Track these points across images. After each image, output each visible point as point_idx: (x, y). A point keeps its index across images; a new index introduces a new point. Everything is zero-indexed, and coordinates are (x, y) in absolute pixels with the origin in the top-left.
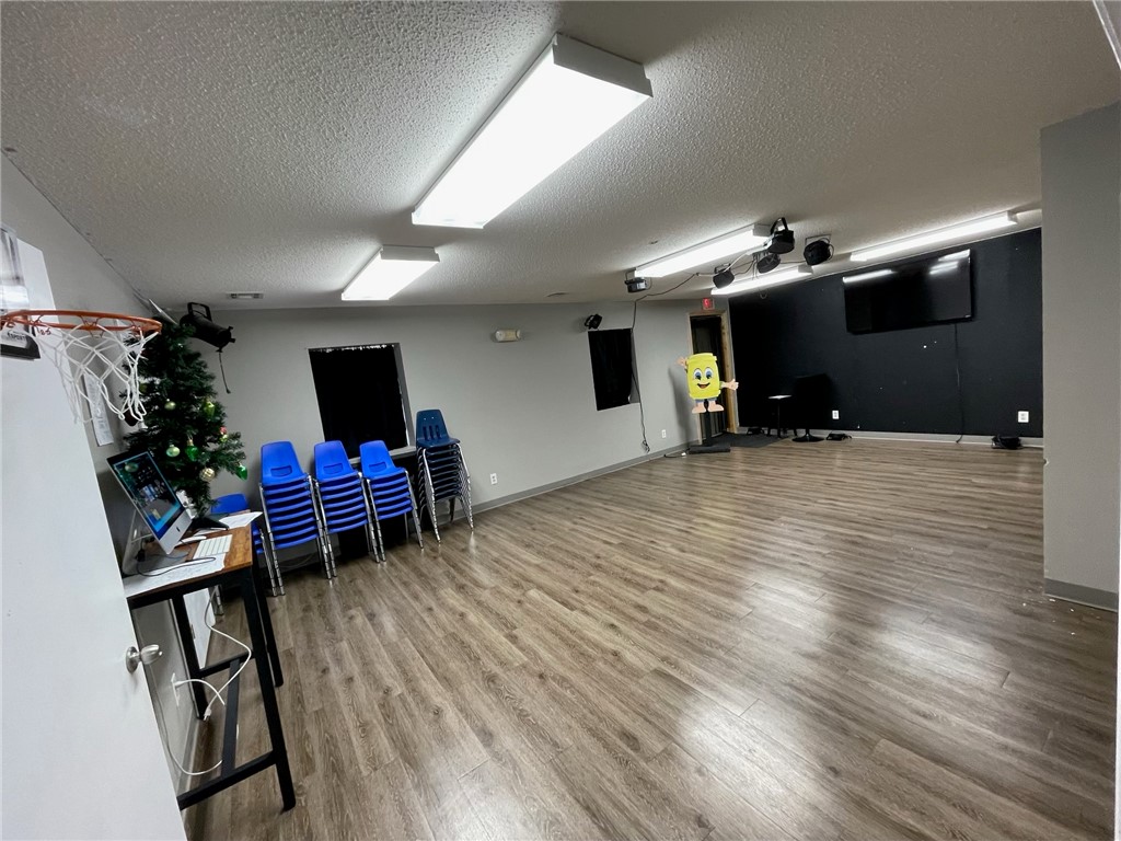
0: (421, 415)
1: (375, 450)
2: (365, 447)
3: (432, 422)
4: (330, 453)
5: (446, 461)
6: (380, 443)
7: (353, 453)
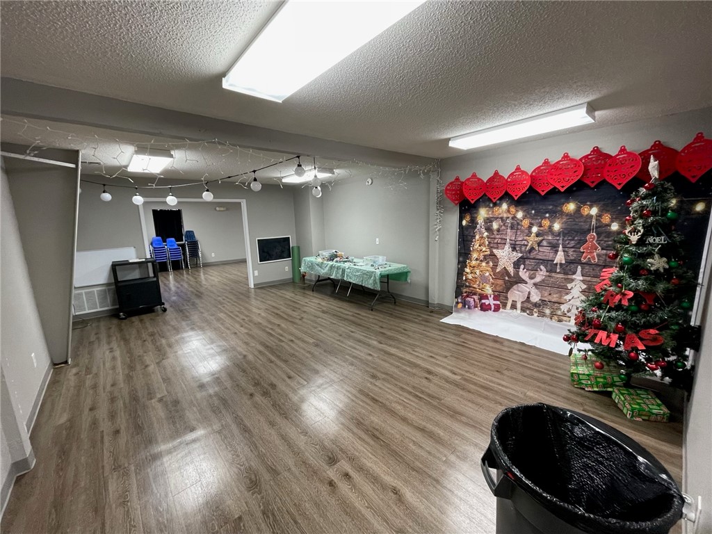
0: (187, 232)
1: (171, 241)
2: (168, 240)
3: (190, 234)
4: (158, 240)
5: (194, 246)
6: (173, 239)
7: (165, 241)
